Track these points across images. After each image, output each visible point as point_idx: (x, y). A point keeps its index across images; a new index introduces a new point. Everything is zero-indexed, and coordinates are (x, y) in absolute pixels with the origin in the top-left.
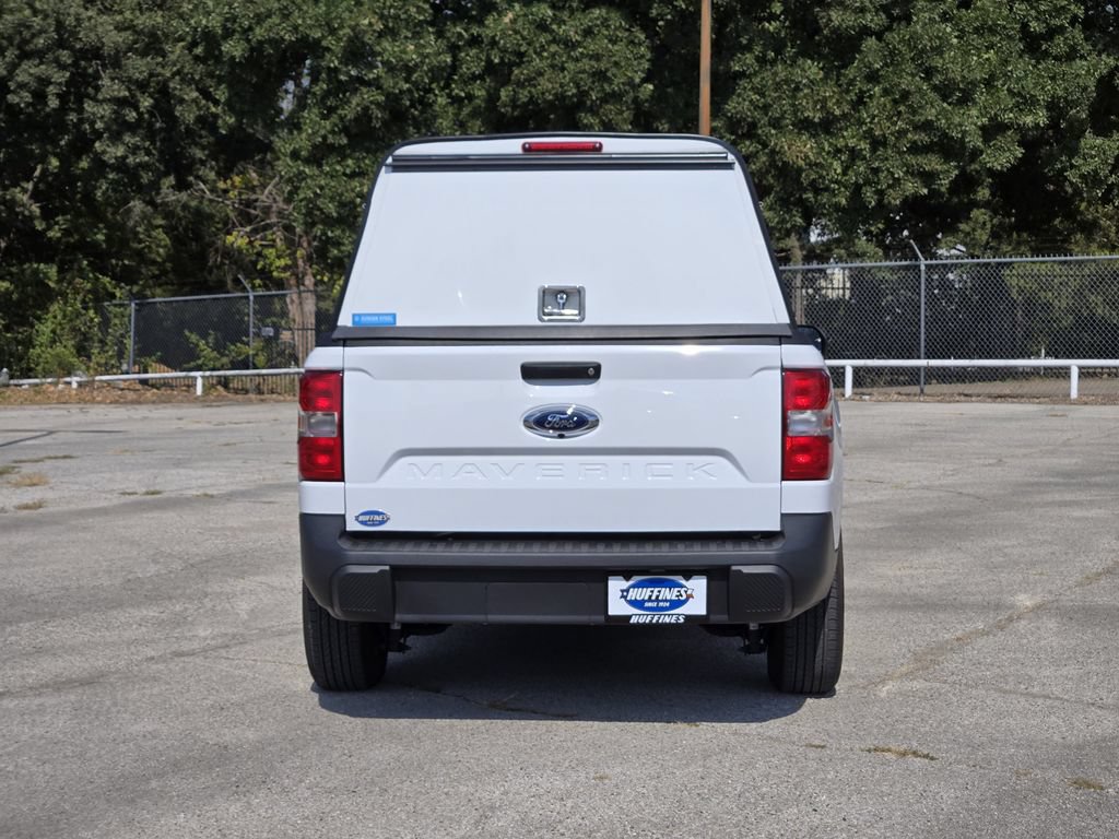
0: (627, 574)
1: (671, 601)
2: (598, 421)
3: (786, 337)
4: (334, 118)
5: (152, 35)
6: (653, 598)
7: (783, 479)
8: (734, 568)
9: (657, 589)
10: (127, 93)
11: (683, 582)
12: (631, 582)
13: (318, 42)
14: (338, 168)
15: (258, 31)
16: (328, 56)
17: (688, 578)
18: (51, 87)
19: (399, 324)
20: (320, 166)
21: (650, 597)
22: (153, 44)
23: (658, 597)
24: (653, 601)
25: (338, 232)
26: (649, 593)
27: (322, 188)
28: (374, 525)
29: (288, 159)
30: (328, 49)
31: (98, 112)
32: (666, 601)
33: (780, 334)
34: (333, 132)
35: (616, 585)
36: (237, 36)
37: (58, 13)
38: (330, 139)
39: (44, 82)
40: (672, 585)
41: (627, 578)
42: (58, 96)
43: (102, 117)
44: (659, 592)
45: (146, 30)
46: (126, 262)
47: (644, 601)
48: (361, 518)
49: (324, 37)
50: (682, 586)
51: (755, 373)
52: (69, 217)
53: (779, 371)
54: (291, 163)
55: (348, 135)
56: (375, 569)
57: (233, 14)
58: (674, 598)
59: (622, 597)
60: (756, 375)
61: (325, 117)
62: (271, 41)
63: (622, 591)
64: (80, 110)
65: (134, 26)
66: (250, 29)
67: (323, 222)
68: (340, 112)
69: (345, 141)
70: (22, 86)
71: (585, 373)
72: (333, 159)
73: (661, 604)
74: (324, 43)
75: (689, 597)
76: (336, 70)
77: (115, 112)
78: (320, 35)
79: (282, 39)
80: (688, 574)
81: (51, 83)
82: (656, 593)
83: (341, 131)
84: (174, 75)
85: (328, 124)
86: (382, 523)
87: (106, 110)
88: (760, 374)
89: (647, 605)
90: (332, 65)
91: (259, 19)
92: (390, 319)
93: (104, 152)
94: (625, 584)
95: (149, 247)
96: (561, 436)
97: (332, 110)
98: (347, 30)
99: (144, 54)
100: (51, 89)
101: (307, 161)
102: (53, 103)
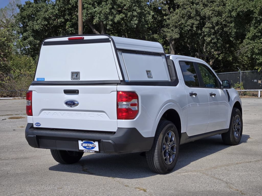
0: (82, 140)
1: (91, 147)
2: (78, 103)
3: (119, 83)
4: (257, 29)
5: (219, 12)
6: (88, 146)
7: (118, 119)
8: (102, 140)
9: (88, 144)
10: (212, 26)
11: (93, 143)
12: (83, 142)
13: (253, 11)
14: (259, 41)
15: (238, 9)
16: (255, 14)
17: (94, 142)
18: (194, 25)
19: (45, 80)
20: (254, 41)
21: (87, 146)
22: (219, 14)
23: (89, 146)
24: (88, 147)
25: (259, 57)
26: (87, 145)
27: (254, 46)
28: (38, 126)
29: (247, 39)
30: (255, 12)
31: (205, 30)
32: (90, 147)
33: (118, 83)
34: (257, 32)
35: (80, 142)
36: (234, 11)
37: (196, 8)
38: (256, 34)
39: (193, 24)
40: (92, 143)
41: (82, 141)
42: (196, 27)
43: (206, 31)
44: (89, 145)
45: (217, 11)
46: (237, 64)
47: (86, 147)
48: (36, 124)
49: (254, 10)
50: (93, 144)
51: (111, 92)
52: (223, 54)
53: (116, 92)
54: (247, 40)
55: (261, 33)
56: (32, 136)
57: (233, 6)
58: (92, 146)
59: (82, 145)
60: (111, 93)
61: (255, 29)
62: (241, 11)
63: (82, 144)
64: (201, 30)
65: (215, 10)
66: (237, 9)
67: (255, 54)
68: (258, 27)
69: (260, 34)
70: (188, 25)
71: (76, 92)
72: (257, 39)
73: (90, 148)
74: (254, 11)
75: (95, 146)
76: (257, 17)
77: (209, 30)
78: (253, 9)
79: (244, 11)
80: (94, 141)
81: (194, 24)
82: (88, 145)
83: (259, 32)
84: (224, 21)
85: (256, 31)
86: (40, 125)
87: (207, 30)
88: (112, 93)
89: (87, 148)
90: (256, 16)
91: (239, 6)
92: (43, 79)
93: (206, 40)
94: (82, 142)
95: (242, 61)
96: (71, 107)
97: (257, 27)
98: (259, 8)
99: (217, 16)
100: (194, 26)
101: (251, 40)
102: (195, 29)
